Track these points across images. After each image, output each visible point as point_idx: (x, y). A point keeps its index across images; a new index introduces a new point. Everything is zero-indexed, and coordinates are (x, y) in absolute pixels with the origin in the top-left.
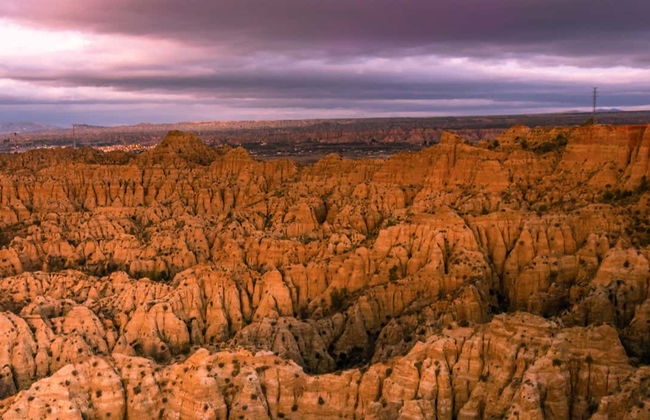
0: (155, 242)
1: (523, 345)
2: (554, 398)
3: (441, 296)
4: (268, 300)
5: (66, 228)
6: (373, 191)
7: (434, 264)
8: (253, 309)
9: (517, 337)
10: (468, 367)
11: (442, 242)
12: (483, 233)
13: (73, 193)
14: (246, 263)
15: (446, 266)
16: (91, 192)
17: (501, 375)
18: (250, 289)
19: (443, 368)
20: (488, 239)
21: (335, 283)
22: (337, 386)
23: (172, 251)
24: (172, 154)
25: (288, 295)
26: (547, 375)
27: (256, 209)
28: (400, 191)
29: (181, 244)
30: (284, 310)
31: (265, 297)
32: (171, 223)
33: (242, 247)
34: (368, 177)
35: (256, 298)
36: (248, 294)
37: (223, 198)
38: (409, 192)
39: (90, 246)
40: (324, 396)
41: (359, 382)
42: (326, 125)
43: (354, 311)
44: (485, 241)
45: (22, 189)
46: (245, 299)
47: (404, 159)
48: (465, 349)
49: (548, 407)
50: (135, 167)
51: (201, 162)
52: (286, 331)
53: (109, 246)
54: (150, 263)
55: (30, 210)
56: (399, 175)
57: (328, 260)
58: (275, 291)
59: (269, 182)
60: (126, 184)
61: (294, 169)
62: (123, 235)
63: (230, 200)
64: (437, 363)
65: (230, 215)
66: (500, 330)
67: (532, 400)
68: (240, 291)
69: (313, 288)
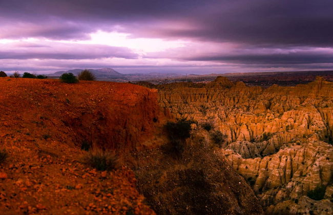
0: (208, 115)
1: (318, 152)
2: (325, 171)
3: (304, 137)
4: (241, 135)
5: (180, 109)
6: (288, 98)
7: (303, 125)
8: (236, 138)
9: (317, 149)
10: (298, 159)
11: (307, 118)
12: (325, 114)
13: (183, 97)
14: (236, 122)
15: (308, 126)
16: (189, 97)
17: (309, 162)
18: (236, 131)
19: (289, 159)
20: (327, 117)
21: (266, 131)
22: (252, 163)
23: (213, 117)
24: (218, 84)
25: (249, 134)
26: (324, 163)
27: (244, 104)
28: (298, 99)
29: (216, 115)
30: (247, 139)
31: (241, 134)
32: (214, 108)
33: (235, 117)
34: (288, 93)
35: (237, 134)
36: (235, 132)
37: (234, 100)
38: (302, 99)
39: (186, 115)
40: (248, 166)
41: (260, 162)
42: (282, 74)
43: (271, 140)
44: (326, 117)
45: (167, 95)
46: (234, 134)
47: (301, 87)
48: (298, 153)
49: (323, 174)
50: (204, 89)
51: (228, 87)
52: (245, 146)
53: (192, 115)
54: (205, 121)
55: (169, 103)
56: (299, 92)
57: (264, 123)
58: (245, 132)
59: (251, 94)
60: (201, 95)
61: (261, 90)
62: (198, 112)
63: (236, 101)
64: (287, 157)
65: (234, 106)
66: (311, 147)
67: (316, 170)
68: (232, 132)
69: (258, 132)
